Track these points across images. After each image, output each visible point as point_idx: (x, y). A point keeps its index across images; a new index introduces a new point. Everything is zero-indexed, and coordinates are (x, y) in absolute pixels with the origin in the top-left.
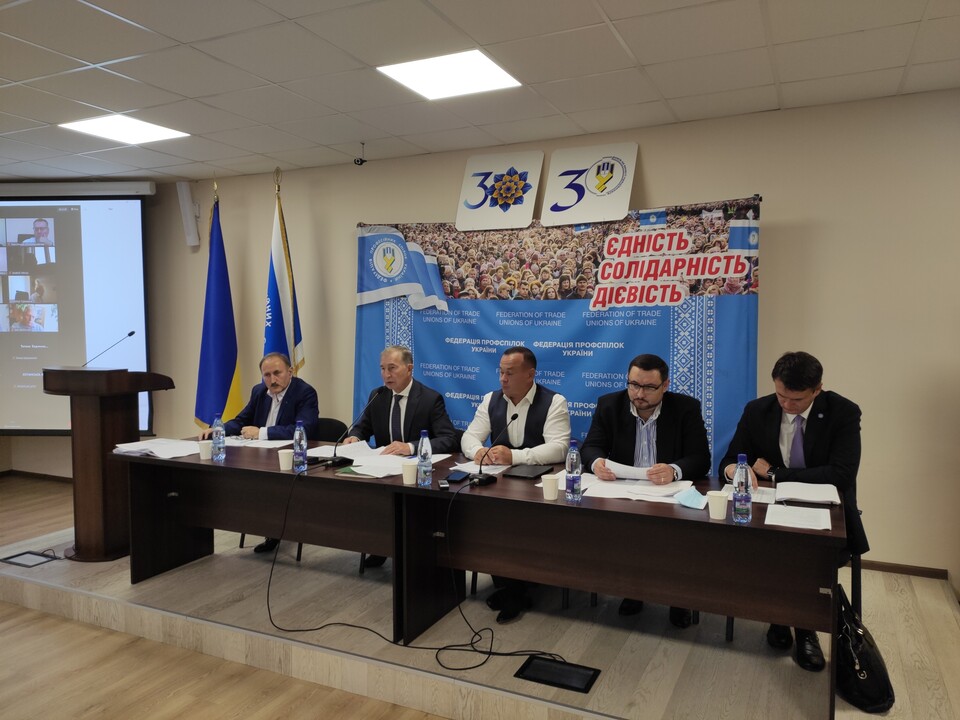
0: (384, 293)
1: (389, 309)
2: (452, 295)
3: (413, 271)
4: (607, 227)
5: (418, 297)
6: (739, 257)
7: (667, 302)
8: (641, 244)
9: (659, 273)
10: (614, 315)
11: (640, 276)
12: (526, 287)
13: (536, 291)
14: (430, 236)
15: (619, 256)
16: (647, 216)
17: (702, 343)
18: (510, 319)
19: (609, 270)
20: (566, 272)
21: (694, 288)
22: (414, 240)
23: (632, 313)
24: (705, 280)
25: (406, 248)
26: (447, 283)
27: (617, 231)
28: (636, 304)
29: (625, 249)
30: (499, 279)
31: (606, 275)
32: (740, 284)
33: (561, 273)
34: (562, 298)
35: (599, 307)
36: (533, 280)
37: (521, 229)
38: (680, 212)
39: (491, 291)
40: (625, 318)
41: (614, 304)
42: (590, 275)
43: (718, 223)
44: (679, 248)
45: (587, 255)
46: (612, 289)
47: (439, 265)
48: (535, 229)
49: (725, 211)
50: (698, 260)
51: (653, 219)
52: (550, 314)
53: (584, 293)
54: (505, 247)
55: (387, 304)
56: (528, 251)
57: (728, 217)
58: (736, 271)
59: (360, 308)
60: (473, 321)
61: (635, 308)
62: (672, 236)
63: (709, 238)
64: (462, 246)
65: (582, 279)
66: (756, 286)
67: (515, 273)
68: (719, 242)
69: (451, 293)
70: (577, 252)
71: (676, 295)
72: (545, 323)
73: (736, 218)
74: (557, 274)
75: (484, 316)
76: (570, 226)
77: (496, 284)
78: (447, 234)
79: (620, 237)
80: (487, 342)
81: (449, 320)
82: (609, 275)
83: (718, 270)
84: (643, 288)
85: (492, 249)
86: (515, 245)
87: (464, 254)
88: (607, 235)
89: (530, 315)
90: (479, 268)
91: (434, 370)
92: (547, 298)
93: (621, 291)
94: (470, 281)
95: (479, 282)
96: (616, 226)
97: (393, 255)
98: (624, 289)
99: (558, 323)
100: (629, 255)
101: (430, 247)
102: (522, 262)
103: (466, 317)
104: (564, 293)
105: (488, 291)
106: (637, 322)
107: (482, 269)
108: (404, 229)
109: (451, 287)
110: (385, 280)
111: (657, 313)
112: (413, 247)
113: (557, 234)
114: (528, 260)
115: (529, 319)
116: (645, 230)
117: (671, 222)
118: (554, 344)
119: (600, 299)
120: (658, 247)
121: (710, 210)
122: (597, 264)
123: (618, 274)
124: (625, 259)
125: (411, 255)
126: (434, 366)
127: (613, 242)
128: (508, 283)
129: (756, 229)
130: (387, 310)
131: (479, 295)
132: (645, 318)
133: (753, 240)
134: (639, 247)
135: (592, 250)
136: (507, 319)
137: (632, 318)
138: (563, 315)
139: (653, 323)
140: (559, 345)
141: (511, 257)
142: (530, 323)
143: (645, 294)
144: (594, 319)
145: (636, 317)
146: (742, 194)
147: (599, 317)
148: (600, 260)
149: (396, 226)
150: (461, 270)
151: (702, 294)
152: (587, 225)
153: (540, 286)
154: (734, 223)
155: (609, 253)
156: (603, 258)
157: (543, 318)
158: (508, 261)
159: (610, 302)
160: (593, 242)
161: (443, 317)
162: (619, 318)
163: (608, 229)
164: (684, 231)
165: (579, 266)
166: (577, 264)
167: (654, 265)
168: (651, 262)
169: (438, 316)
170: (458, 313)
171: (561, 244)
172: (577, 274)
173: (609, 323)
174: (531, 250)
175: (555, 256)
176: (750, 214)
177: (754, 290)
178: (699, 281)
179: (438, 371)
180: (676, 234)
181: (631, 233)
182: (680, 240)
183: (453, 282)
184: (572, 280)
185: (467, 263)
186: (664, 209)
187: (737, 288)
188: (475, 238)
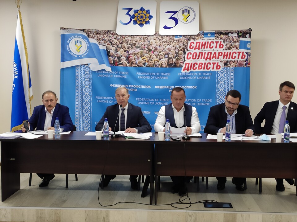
0: (76, 62)
1: (78, 71)
2: (114, 65)
3: (92, 52)
4: (189, 37)
5: (94, 64)
6: (243, 52)
7: (215, 70)
8: (204, 45)
9: (212, 57)
10: (192, 74)
11: (204, 58)
12: (152, 62)
13: (157, 63)
14: (102, 36)
15: (195, 50)
16: (207, 34)
17: (229, 86)
18: (144, 76)
19: (190, 56)
20: (171, 55)
21: (226, 64)
22: (93, 37)
23: (200, 74)
24: (230, 61)
25: (88, 41)
26: (112, 58)
27: (194, 39)
28: (202, 70)
29: (197, 47)
30: (138, 58)
31: (189, 58)
32: (244, 63)
33: (168, 56)
34: (169, 67)
35: (186, 71)
36: (155, 59)
37: (149, 36)
38: (220, 33)
39: (134, 63)
40: (197, 76)
41: (192, 70)
42: (182, 57)
43: (235, 39)
44: (220, 47)
45: (180, 49)
46: (192, 64)
47: (107, 50)
48: (156, 36)
49: (238, 34)
50: (228, 53)
51: (209, 35)
52: (163, 74)
53: (179, 65)
54: (141, 43)
55: (77, 68)
56: (153, 45)
57: (239, 36)
58: (242, 58)
59: (63, 70)
60: (125, 77)
61: (202, 72)
62: (217, 42)
63: (232, 44)
64: (119, 42)
65: (178, 59)
66: (250, 64)
67: (146, 55)
68: (236, 46)
69: (114, 63)
70: (176, 47)
71: (218, 67)
72: (160, 77)
73: (242, 37)
74: (166, 56)
75: (130, 74)
76: (173, 36)
77: (136, 60)
78: (111, 36)
79: (195, 42)
80: (132, 86)
81: (112, 76)
82: (190, 57)
83: (235, 57)
84: (205, 63)
85: (135, 44)
86: (146, 42)
87: (120, 45)
88: (189, 41)
89: (153, 74)
90: (128, 52)
91: (104, 99)
92: (162, 66)
93: (195, 64)
94: (123, 59)
95: (128, 58)
96: (194, 37)
97: (81, 44)
98: (197, 64)
99: (167, 78)
100: (199, 50)
101: (102, 41)
102: (150, 50)
103: (121, 75)
104: (169, 64)
105: (132, 63)
106: (203, 78)
107: (129, 53)
108: (88, 32)
109: (113, 60)
110: (76, 56)
111: (211, 74)
112: (92, 40)
113: (167, 39)
114: (153, 50)
115: (153, 76)
116: (206, 39)
117: (217, 37)
118: (165, 87)
119: (186, 68)
120: (211, 47)
121: (232, 33)
122: (185, 53)
123: (194, 57)
124: (197, 51)
125: (91, 44)
126: (104, 98)
127: (192, 44)
128: (143, 59)
129: (250, 42)
130: (77, 71)
131: (128, 65)
132: (205, 76)
133: (248, 46)
134: (203, 46)
135: (183, 47)
136: (142, 76)
137: (200, 76)
138: (169, 74)
139: (209, 78)
140: (167, 87)
141: (144, 48)
142: (153, 77)
143: (206, 66)
144: (184, 76)
145: (202, 75)
146: (245, 28)
147: (186, 75)
148: (186, 51)
149: (83, 30)
150: (119, 53)
151: (229, 67)
152: (181, 36)
153: (158, 61)
154: (242, 39)
155: (190, 48)
156: (188, 50)
157: (160, 75)
158: (143, 50)
159: (191, 69)
160: (183, 43)
161: (109, 74)
162: (195, 76)
163: (190, 38)
164: (222, 41)
165: (177, 53)
166: (176, 52)
167: (209, 54)
168: (208, 53)
169: (106, 74)
170: (117, 73)
171: (169, 43)
172: (176, 57)
173: (190, 78)
174: (154, 45)
175: (166, 48)
176: (248, 36)
177: (249, 65)
178: (228, 61)
179: (106, 100)
180: (219, 42)
181: (200, 40)
182: (220, 44)
183: (114, 58)
184: (173, 59)
185: (122, 50)
186: (214, 32)
187: (243, 64)
188: (126, 38)
